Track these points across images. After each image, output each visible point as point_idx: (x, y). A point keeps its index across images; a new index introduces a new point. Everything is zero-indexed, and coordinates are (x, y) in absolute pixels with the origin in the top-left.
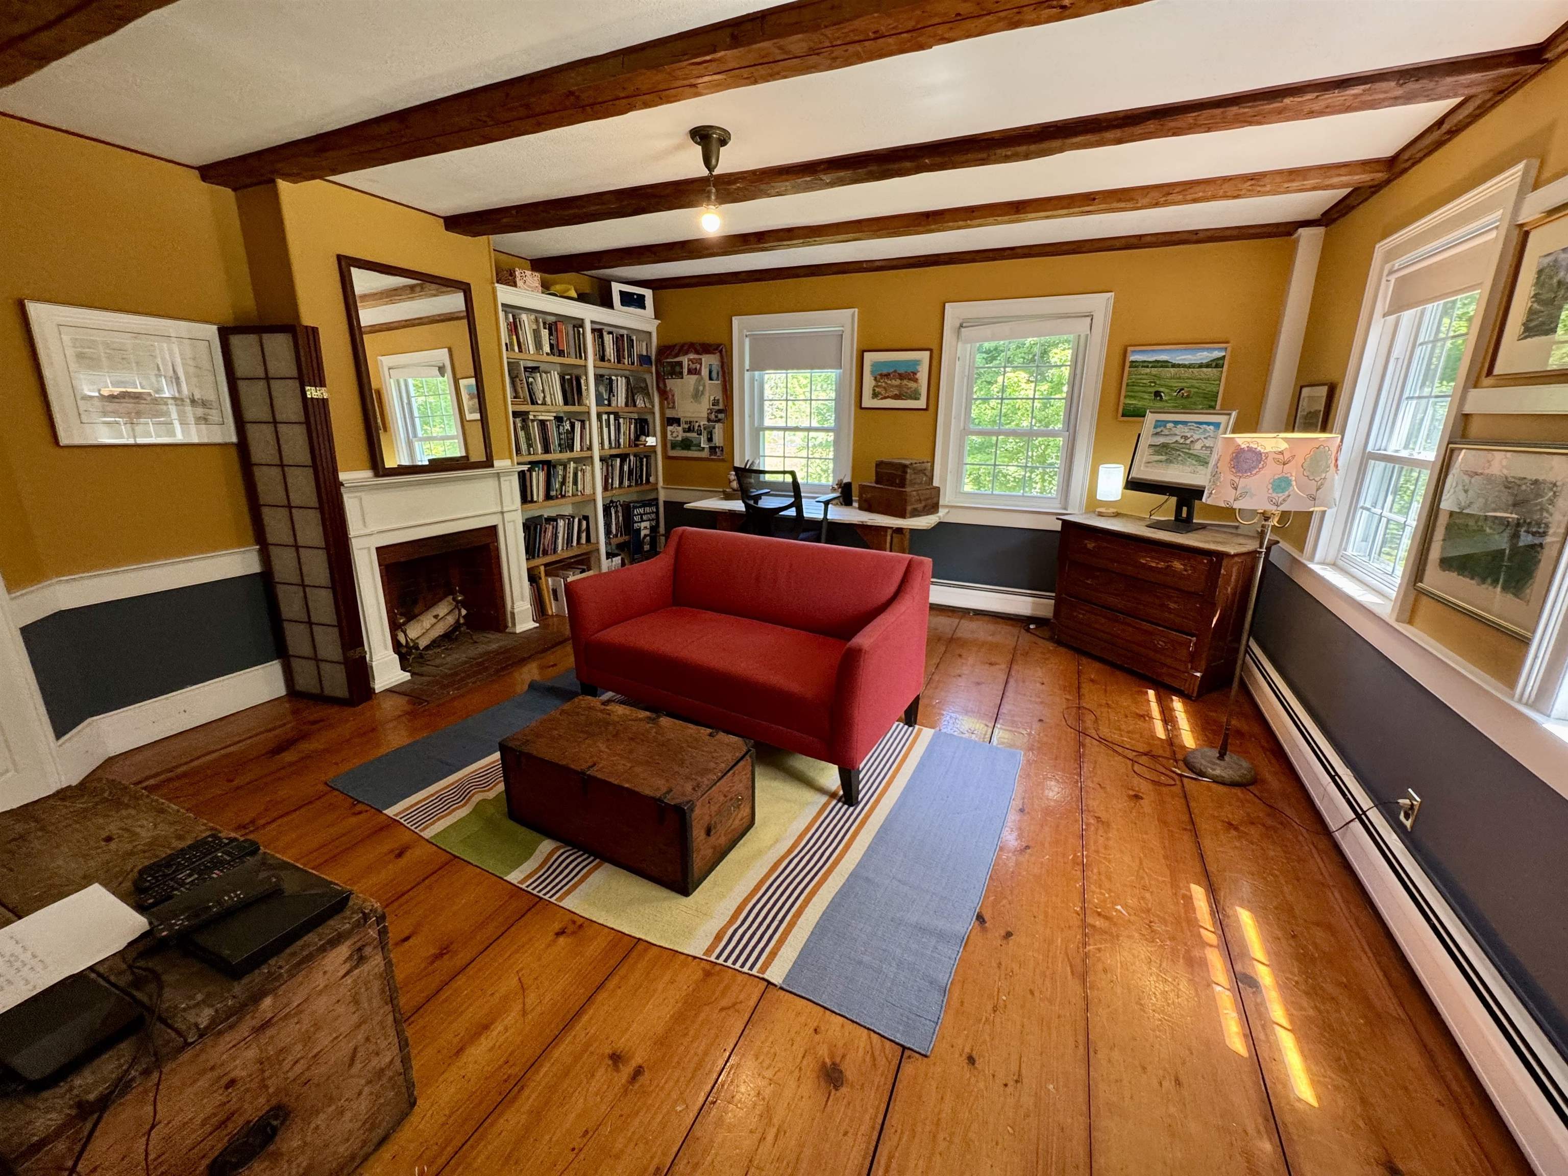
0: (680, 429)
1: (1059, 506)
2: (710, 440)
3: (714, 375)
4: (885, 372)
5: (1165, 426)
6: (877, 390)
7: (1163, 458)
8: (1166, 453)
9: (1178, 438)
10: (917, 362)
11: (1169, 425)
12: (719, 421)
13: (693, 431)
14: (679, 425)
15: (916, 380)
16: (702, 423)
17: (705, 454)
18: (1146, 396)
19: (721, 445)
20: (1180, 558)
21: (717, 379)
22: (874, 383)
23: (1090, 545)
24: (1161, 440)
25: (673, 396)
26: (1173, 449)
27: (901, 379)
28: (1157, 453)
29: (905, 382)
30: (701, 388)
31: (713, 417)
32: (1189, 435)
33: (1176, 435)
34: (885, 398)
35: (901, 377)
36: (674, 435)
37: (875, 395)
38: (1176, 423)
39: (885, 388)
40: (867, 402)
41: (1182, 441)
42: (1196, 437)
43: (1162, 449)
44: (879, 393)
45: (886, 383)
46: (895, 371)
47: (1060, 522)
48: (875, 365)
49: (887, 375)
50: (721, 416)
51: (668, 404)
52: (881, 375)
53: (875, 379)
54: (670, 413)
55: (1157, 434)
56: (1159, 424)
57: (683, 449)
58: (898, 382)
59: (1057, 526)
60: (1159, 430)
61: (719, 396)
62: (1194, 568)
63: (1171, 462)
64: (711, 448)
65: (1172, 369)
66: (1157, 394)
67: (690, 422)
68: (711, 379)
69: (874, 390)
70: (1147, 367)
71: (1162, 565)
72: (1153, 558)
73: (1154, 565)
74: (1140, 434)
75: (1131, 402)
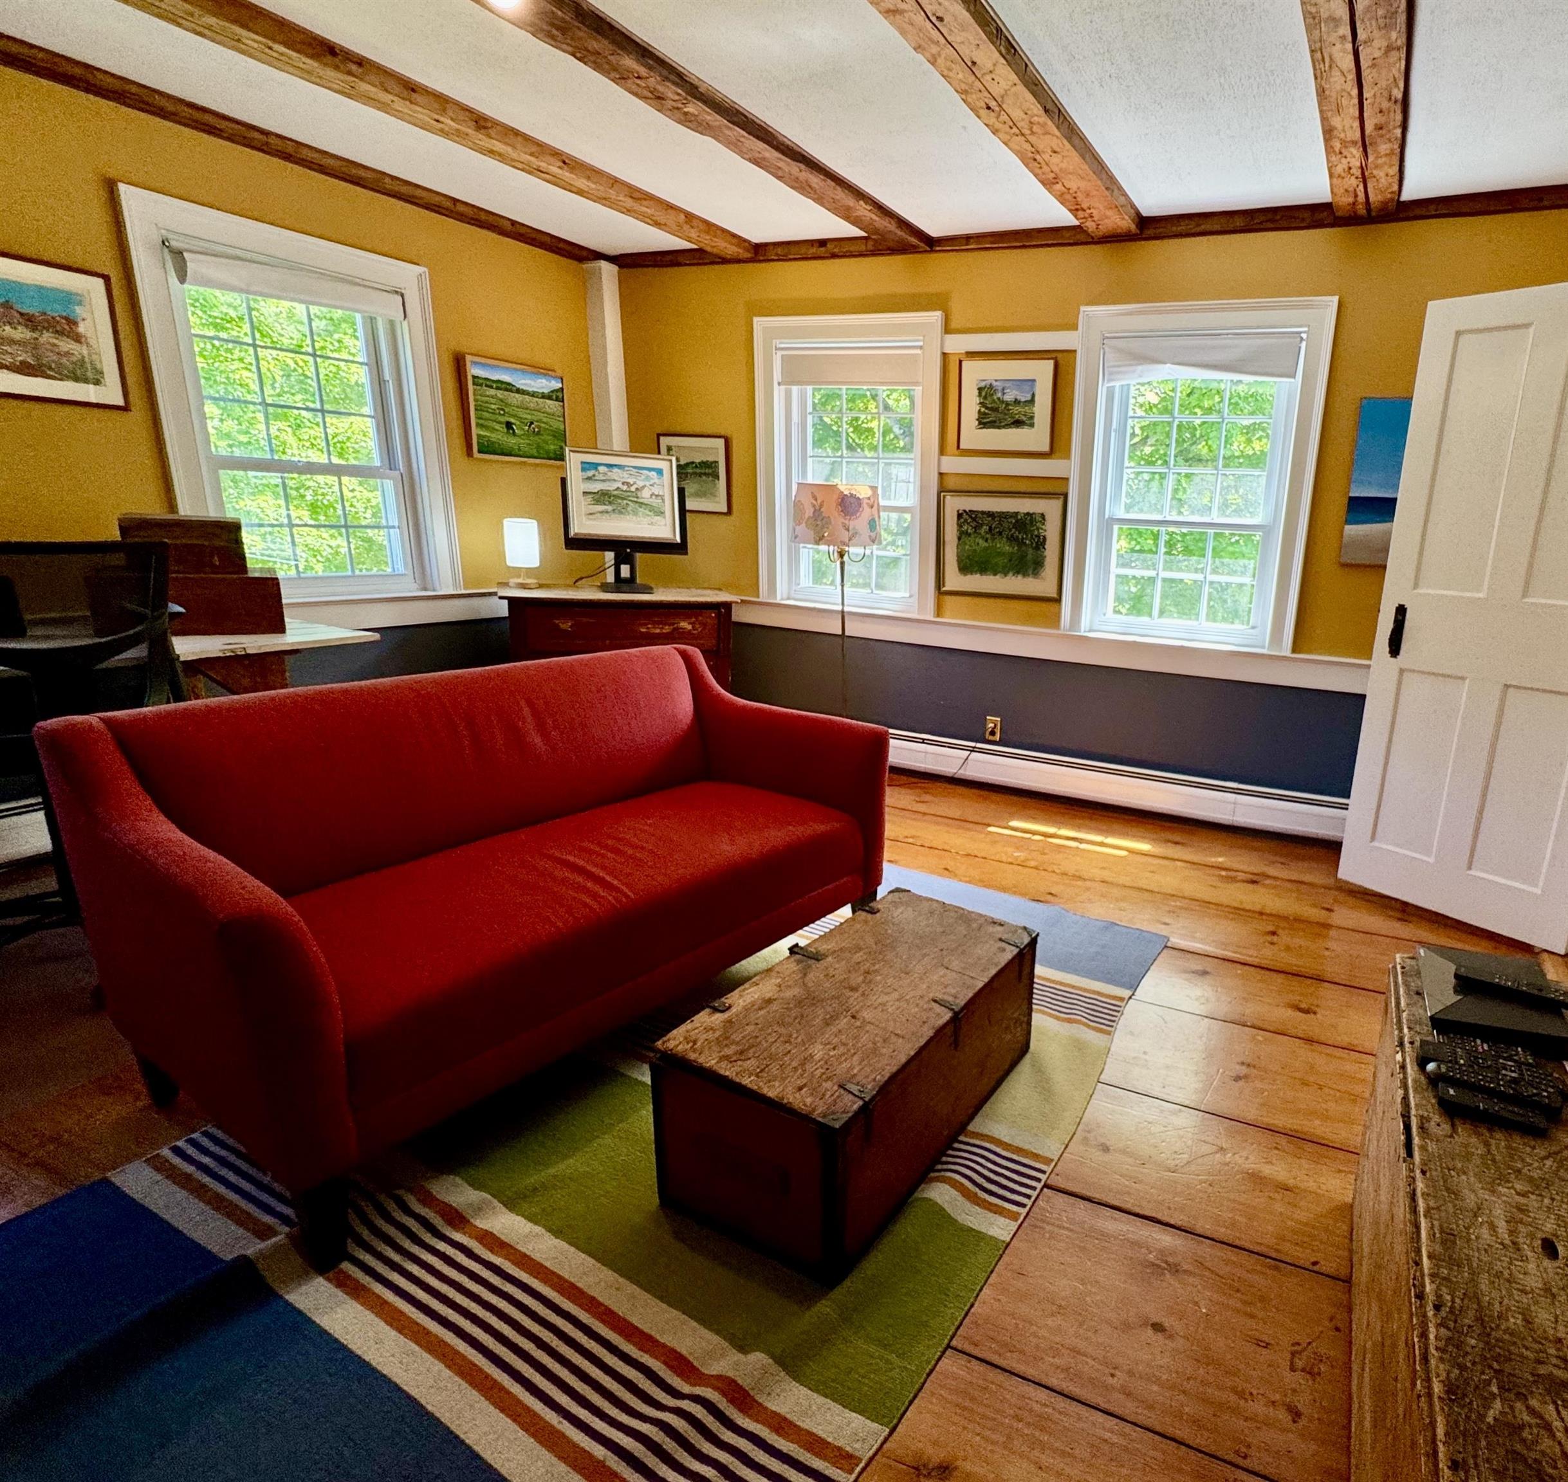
1: (416, 586)
5: (596, 469)
7: (610, 508)
8: (610, 503)
9: (620, 485)
11: (602, 469)
20: (686, 617)
23: (566, 625)
24: (596, 487)
26: (617, 497)
28: (597, 502)
32: (631, 481)
33: (614, 481)
38: (610, 466)
41: (625, 488)
42: (640, 484)
43: (602, 497)
47: (506, 602)
55: (589, 478)
56: (586, 466)
59: (502, 609)
60: (590, 473)
62: (704, 625)
63: (620, 513)
66: (509, 425)
71: (667, 629)
72: (654, 623)
73: (658, 631)
74: (564, 481)
75: (484, 432)
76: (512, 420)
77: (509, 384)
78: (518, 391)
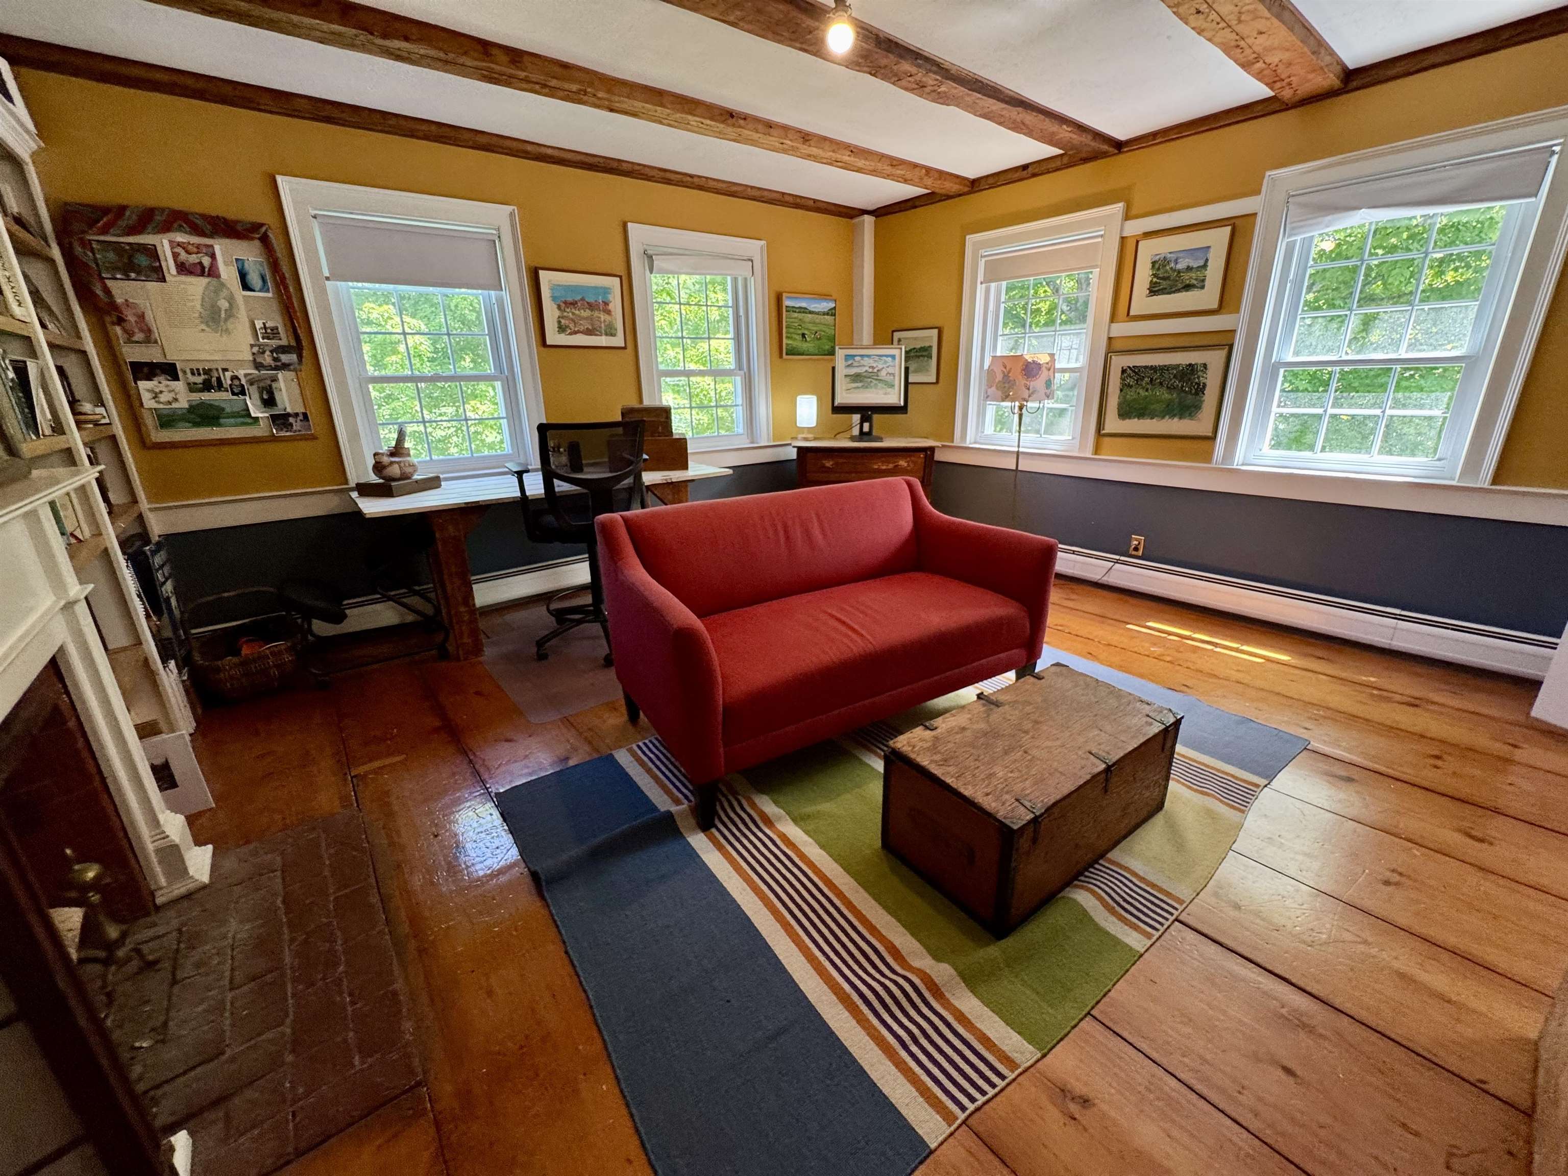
0: (179, 386)
1: (749, 441)
2: (269, 402)
3: (254, 279)
4: (570, 299)
5: (854, 359)
6: (563, 321)
7: (860, 385)
8: (861, 381)
9: (867, 368)
10: (606, 291)
11: (857, 359)
12: (285, 367)
13: (220, 386)
14: (176, 378)
15: (609, 312)
16: (241, 373)
17: (261, 430)
18: (797, 337)
19: (301, 410)
20: (904, 457)
21: (264, 289)
22: (557, 313)
23: (829, 464)
24: (853, 371)
25: (142, 317)
26: (865, 377)
27: (592, 311)
28: (854, 381)
29: (596, 314)
30: (224, 304)
31: (267, 359)
32: (875, 365)
33: (864, 366)
34: (575, 333)
35: (591, 306)
36: (164, 398)
37: (562, 329)
38: (862, 356)
39: (572, 320)
40: (552, 337)
41: (870, 370)
42: (880, 367)
43: (857, 378)
44: (567, 327)
45: (573, 314)
46: (583, 299)
47: (795, 450)
48: (554, 288)
49: (574, 304)
50: (285, 358)
51: (129, 334)
52: (565, 303)
53: (559, 307)
54: (133, 353)
55: (849, 366)
56: (848, 357)
57: (197, 424)
58: (586, 313)
59: (792, 454)
60: (850, 362)
61: (276, 321)
62: (915, 463)
63: (867, 387)
64: (274, 418)
66: (803, 335)
67: (207, 372)
68: (246, 287)
69: (559, 322)
70: (796, 312)
71: (891, 466)
72: (883, 462)
73: (884, 467)
74: (834, 368)
75: (790, 342)
76: (806, 332)
77: (806, 308)
78: (811, 312)
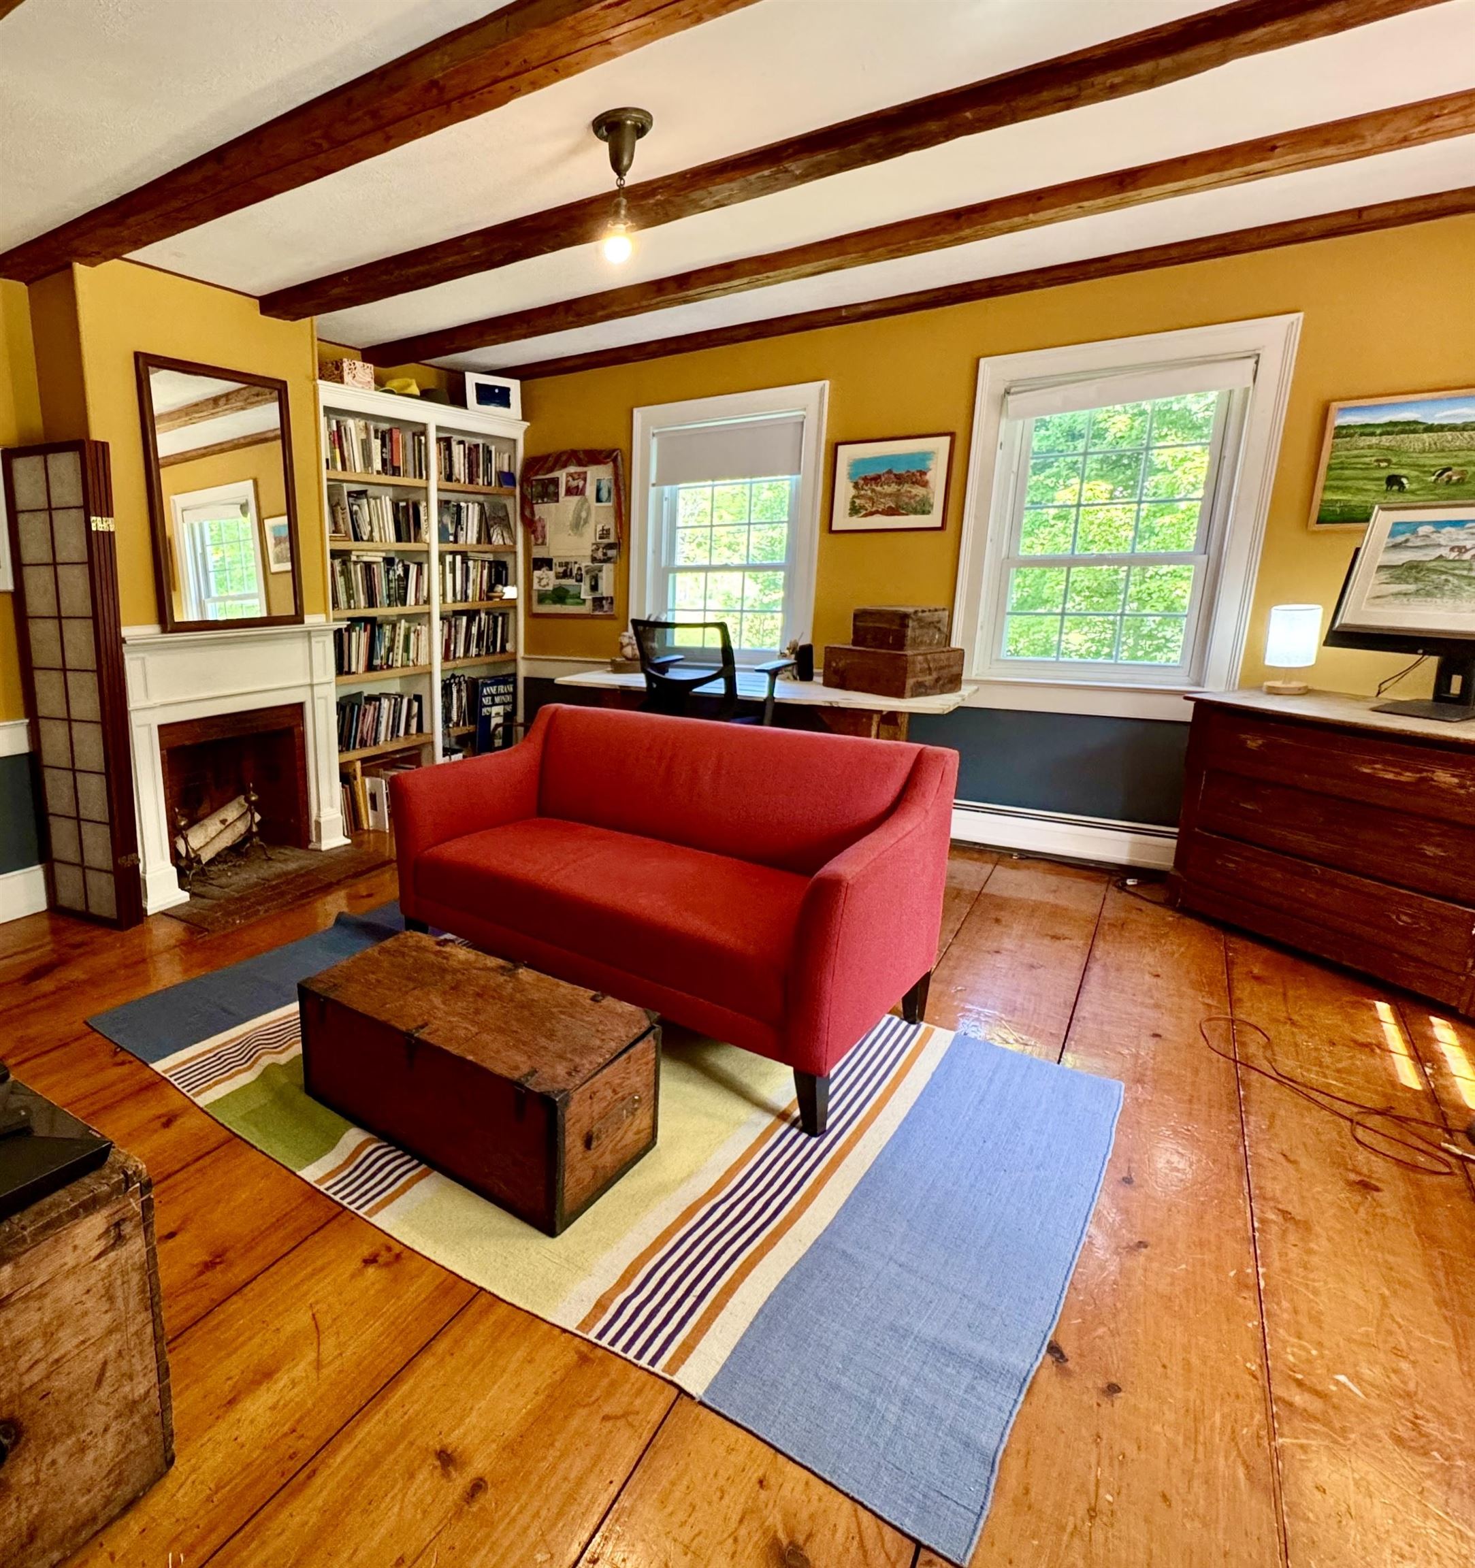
0: (552, 574)
1: (1187, 680)
2: (594, 588)
3: (604, 494)
4: (872, 474)
5: (1414, 532)
6: (858, 501)
7: (1412, 588)
8: (1417, 580)
9: (1444, 552)
10: (925, 456)
11: (1422, 530)
12: (607, 560)
13: (571, 576)
14: (551, 569)
15: (925, 484)
16: (583, 565)
17: (586, 609)
18: (1370, 486)
19: (612, 594)
21: (608, 500)
22: (853, 492)
23: (1253, 743)
24: (1403, 558)
25: (543, 527)
26: (1435, 571)
27: (899, 484)
28: (1399, 579)
29: (906, 487)
30: (584, 514)
31: (600, 555)
32: (1468, 544)
33: (1439, 545)
34: (872, 514)
35: (899, 479)
36: (544, 582)
37: (854, 510)
38: (1439, 525)
39: (871, 499)
40: (842, 520)
41: (1453, 556)
43: (1407, 572)
44: (862, 507)
45: (873, 491)
46: (890, 472)
47: (1192, 704)
48: (856, 464)
49: (876, 479)
50: (612, 553)
51: (536, 539)
52: (865, 479)
53: (856, 486)
54: (538, 552)
55: (1395, 546)
56: (1399, 529)
57: (555, 602)
58: (893, 488)
59: (1184, 712)
60: (1400, 539)
61: (610, 524)
63: (1429, 594)
64: (595, 600)
65: (1425, 435)
66: (1393, 480)
67: (567, 564)
68: (599, 500)
69: (853, 503)
70: (1373, 434)
71: (1407, 777)
72: (1386, 763)
73: (1390, 776)
74: (1357, 550)
75: (1330, 496)
78: (1430, 429)
